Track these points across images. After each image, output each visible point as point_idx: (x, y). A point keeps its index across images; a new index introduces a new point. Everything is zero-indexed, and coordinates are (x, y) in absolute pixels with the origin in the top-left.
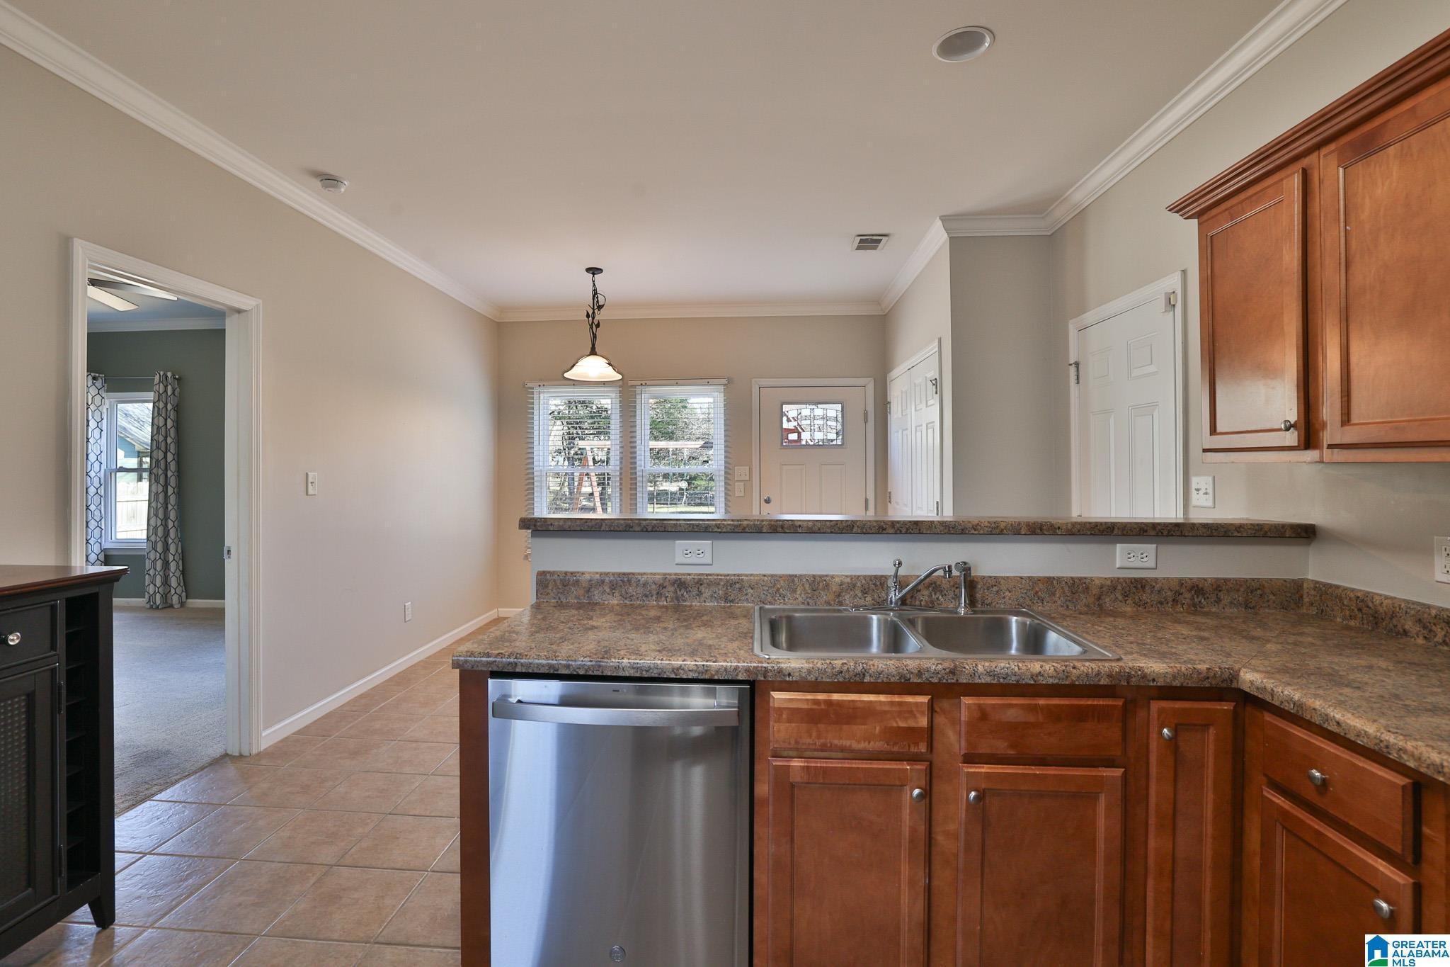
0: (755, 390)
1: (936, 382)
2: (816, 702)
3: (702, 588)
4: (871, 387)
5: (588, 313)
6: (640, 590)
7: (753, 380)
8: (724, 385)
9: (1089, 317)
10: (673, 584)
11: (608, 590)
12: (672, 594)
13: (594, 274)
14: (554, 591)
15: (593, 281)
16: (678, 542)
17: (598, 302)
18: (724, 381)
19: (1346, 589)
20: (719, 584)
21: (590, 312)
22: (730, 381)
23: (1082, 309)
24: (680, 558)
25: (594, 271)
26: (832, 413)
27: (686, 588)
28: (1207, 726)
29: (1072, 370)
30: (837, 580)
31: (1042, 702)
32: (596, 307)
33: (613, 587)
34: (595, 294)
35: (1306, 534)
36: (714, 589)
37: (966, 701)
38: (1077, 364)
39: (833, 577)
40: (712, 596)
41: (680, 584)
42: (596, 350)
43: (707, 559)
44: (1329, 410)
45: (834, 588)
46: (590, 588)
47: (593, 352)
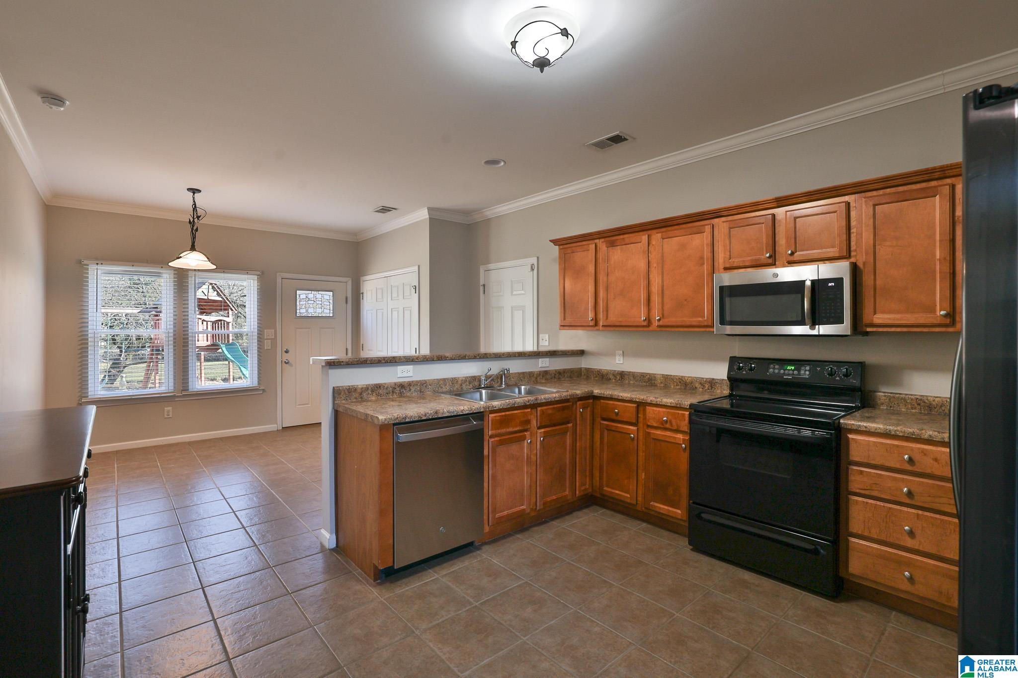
0: (279, 280)
1: (416, 287)
2: (502, 416)
3: (411, 388)
4: (350, 283)
5: (190, 220)
6: (385, 391)
7: (278, 274)
8: (258, 275)
9: (491, 266)
10: (399, 387)
11: (370, 393)
12: (398, 391)
13: (194, 193)
14: (344, 396)
15: (193, 198)
16: (398, 367)
17: (197, 214)
18: (259, 273)
19: (594, 369)
20: (417, 385)
21: (192, 220)
22: (263, 273)
23: (487, 261)
24: (400, 375)
25: (194, 191)
26: (327, 297)
27: (404, 388)
28: (587, 407)
29: (481, 288)
30: (460, 379)
31: (555, 406)
32: (195, 217)
33: (373, 391)
34: (195, 208)
35: (582, 353)
36: (416, 387)
37: (539, 409)
38: (484, 285)
39: (459, 378)
40: (415, 390)
41: (402, 386)
42: (196, 247)
43: (410, 374)
44: (601, 316)
45: (460, 382)
46: (362, 393)
47: (193, 248)
